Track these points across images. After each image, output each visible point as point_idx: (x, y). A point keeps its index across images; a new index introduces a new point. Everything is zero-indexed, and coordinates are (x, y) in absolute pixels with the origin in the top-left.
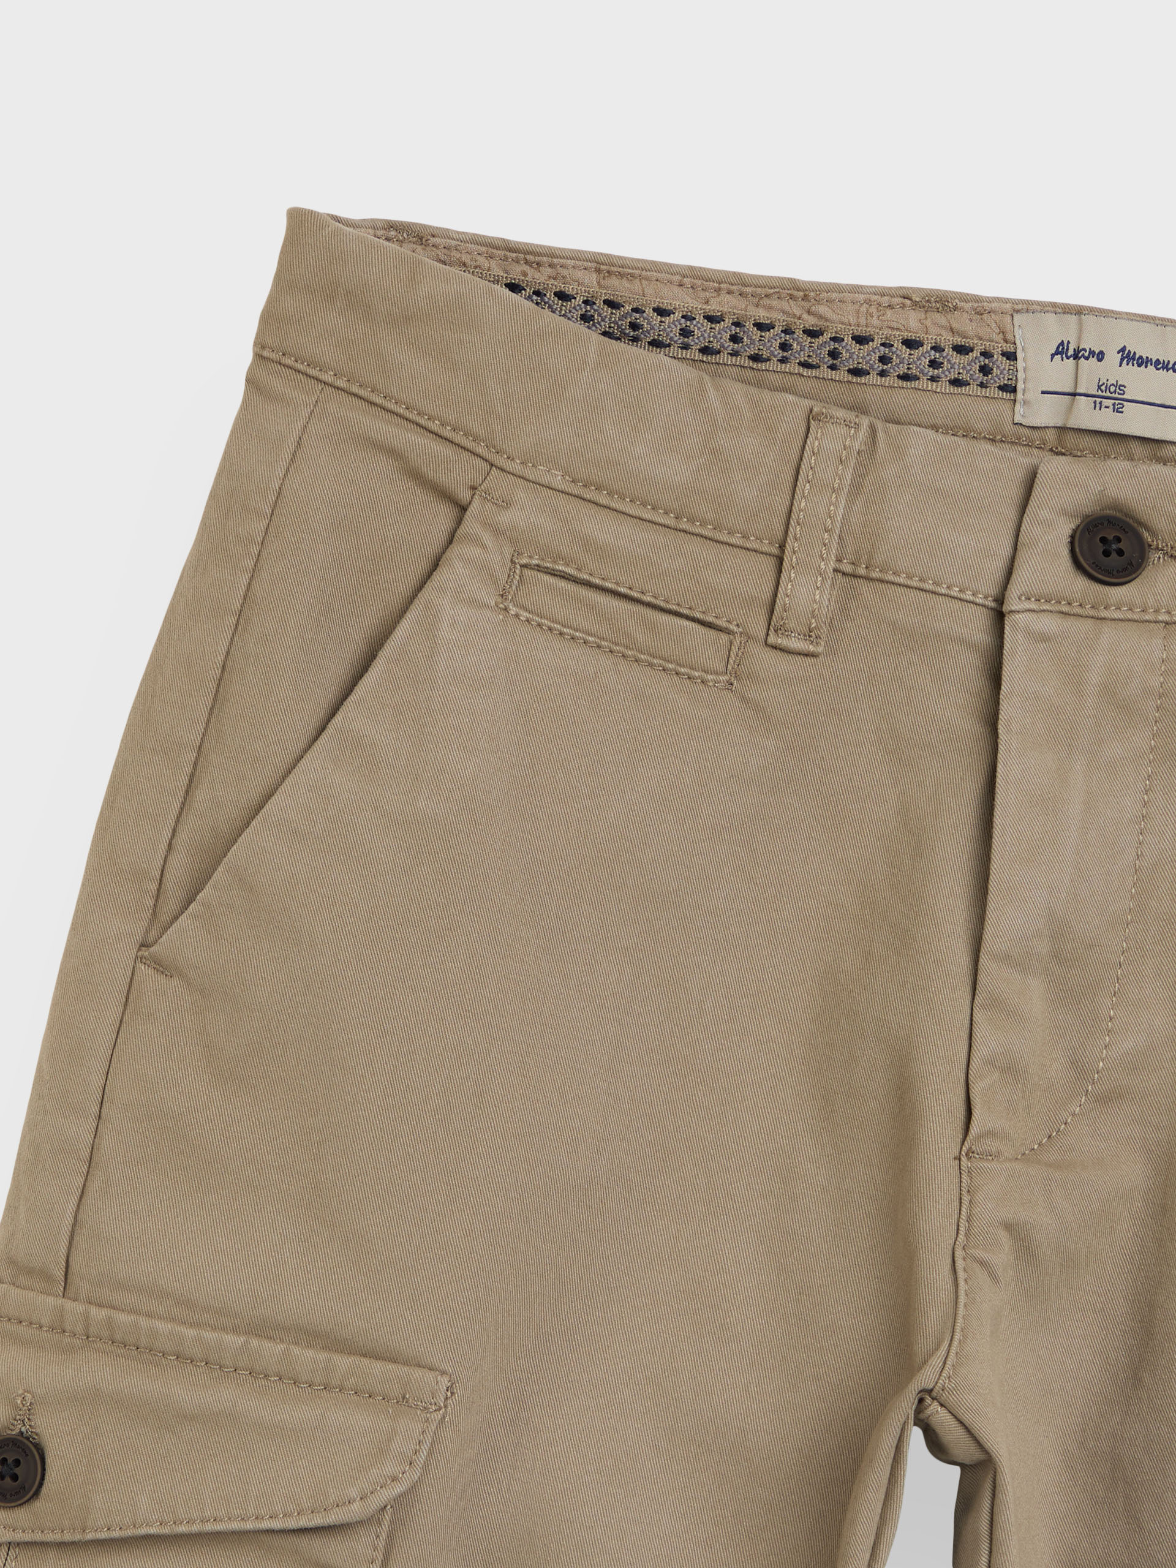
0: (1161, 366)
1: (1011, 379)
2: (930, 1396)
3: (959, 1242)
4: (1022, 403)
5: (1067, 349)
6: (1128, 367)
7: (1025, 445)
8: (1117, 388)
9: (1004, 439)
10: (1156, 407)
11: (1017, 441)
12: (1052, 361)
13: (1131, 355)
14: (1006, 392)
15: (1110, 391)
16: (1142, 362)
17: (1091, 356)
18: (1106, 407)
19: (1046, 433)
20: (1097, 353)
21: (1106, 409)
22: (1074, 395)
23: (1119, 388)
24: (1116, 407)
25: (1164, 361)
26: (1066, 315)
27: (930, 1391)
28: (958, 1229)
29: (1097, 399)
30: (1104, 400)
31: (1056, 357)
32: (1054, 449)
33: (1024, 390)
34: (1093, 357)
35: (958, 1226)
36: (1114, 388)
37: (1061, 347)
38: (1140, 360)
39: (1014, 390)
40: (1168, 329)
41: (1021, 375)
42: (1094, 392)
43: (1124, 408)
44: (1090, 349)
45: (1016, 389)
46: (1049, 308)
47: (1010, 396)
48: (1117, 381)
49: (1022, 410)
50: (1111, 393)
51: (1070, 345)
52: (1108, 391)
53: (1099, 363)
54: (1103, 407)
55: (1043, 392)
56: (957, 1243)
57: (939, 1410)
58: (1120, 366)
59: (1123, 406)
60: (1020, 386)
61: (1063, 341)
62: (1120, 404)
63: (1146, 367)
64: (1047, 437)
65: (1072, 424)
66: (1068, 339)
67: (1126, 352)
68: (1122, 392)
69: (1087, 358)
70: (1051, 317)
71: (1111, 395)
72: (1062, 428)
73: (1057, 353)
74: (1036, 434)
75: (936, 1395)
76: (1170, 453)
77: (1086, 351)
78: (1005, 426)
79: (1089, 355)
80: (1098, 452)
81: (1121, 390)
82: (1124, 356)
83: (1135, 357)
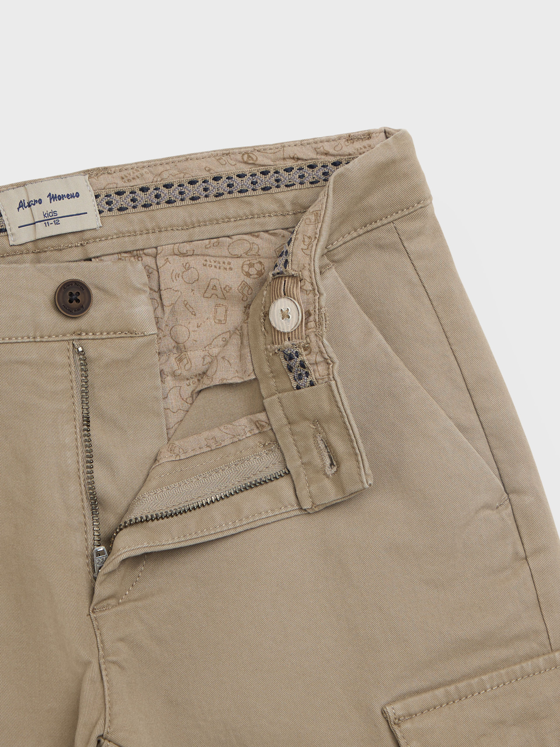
0: (70, 196)
1: (3, 226)
2: (103, 738)
3: (100, 655)
4: (11, 235)
5: (24, 204)
6: (54, 202)
7: (19, 254)
8: (53, 213)
9: (8, 255)
10: (75, 216)
11: (14, 254)
12: (18, 211)
13: (54, 196)
14: (2, 232)
15: (50, 216)
16: (61, 198)
17: (36, 203)
18: (51, 224)
19: (27, 245)
20: (38, 201)
21: (51, 225)
22: (34, 223)
23: (54, 213)
24: (56, 222)
25: (71, 194)
26: (18, 188)
27: (102, 736)
28: (98, 649)
29: (46, 222)
30: (49, 221)
31: (20, 209)
32: (34, 251)
33: (10, 229)
34: (37, 203)
35: (98, 648)
36: (52, 214)
37: (21, 204)
38: (59, 197)
39: (5, 230)
40: (68, 178)
41: (6, 223)
42: (43, 219)
43: (59, 222)
44: (34, 200)
45: (6, 230)
46: (10, 187)
47: (5, 234)
48: (52, 210)
49: (12, 238)
50: (51, 217)
51: (25, 201)
52: (49, 216)
53: (41, 205)
54: (49, 224)
55: (19, 227)
56: (100, 656)
57: (108, 744)
58: (51, 203)
59: (59, 221)
60: (8, 228)
61: (21, 201)
62: (57, 220)
63: (63, 199)
64: (28, 247)
65: (38, 237)
66: (23, 199)
67: (51, 195)
68: (56, 214)
69: (34, 205)
70: (11, 191)
71: (51, 218)
72: (35, 241)
73: (20, 207)
74: (23, 248)
75: (105, 737)
76: (89, 235)
77: (33, 201)
78: (6, 248)
79: (35, 203)
80: (55, 246)
81: (55, 214)
82: (51, 197)
83: (56, 197)
